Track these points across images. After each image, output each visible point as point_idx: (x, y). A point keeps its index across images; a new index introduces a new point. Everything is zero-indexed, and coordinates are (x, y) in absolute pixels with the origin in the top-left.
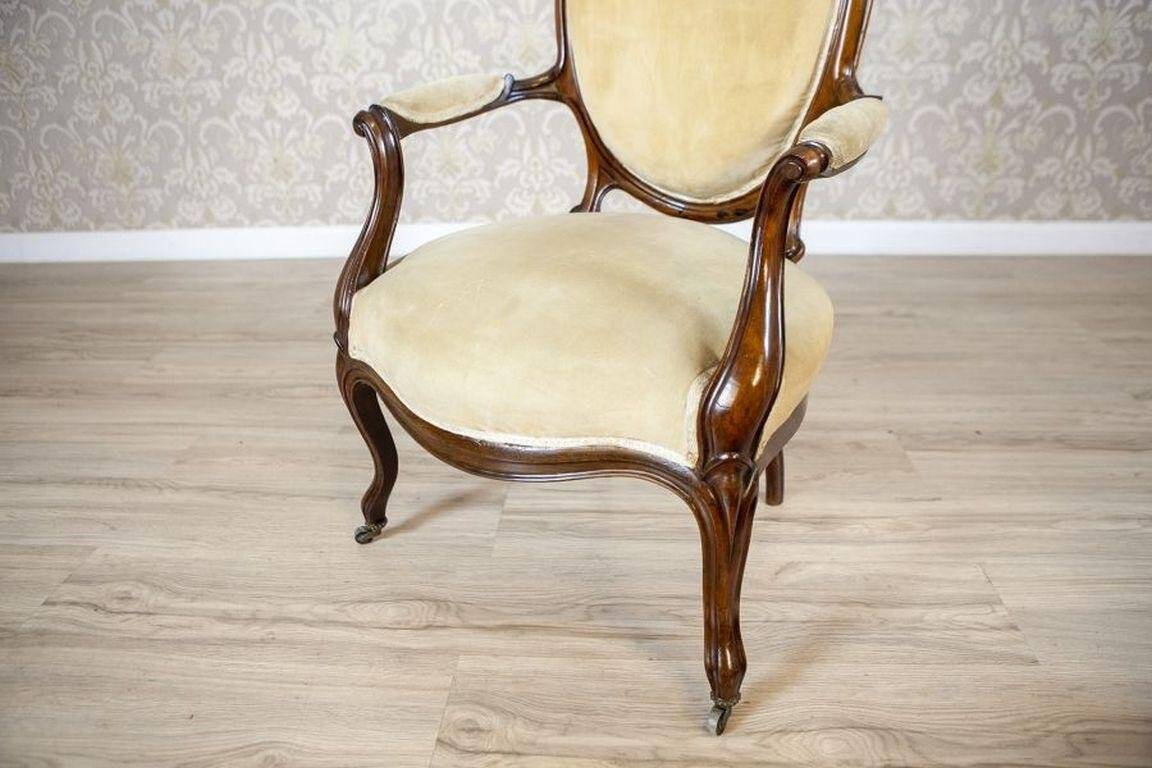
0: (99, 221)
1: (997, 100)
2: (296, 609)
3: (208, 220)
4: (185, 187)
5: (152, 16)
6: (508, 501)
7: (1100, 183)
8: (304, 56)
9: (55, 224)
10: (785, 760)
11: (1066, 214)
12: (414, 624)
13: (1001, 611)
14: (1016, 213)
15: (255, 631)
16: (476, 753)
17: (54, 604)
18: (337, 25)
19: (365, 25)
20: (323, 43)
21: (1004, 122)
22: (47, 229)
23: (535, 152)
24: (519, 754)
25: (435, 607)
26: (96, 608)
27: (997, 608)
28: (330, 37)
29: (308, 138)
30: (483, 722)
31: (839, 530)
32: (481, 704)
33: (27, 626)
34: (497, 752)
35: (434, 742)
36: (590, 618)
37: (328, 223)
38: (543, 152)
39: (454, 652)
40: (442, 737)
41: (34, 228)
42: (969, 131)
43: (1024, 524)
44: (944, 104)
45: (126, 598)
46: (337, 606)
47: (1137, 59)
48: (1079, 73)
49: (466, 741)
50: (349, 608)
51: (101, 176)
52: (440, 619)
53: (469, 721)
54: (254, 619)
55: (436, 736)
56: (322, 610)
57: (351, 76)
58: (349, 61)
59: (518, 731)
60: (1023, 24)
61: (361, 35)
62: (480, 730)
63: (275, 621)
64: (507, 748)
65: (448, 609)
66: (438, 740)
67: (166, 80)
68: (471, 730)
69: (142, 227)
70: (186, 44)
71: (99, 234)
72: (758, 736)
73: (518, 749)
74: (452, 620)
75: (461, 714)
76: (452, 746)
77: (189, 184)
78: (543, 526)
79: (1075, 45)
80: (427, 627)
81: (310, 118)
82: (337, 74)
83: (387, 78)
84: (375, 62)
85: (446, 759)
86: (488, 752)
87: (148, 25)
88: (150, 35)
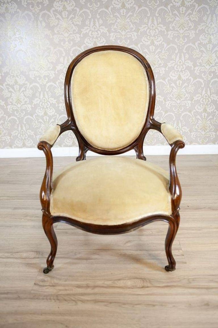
1: (205, 110)
6: (58, 227)
8: (6, 100)
10: (119, 286)
12: (31, 257)
13: (181, 251)
16: (44, 286)
18: (15, 91)
19: (23, 91)
20: (11, 96)
21: (208, 117)
24: (54, 286)
25: (36, 253)
27: (180, 251)
28: (13, 95)
29: (6, 123)
31: (144, 232)
34: (49, 286)
35: (33, 284)
36: (76, 255)
37: (12, 148)
40: (36, 283)
43: (193, 230)
44: (190, 111)
46: (11, 254)
49: (41, 283)
50: (14, 254)
52: (37, 256)
53: (42, 279)
55: (34, 283)
56: (6, 255)
57: (19, 106)
58: (19, 101)
59: (54, 281)
60: (210, 90)
61: (22, 94)
62: (45, 281)
64: (51, 285)
66: (35, 284)
68: (43, 281)
72: (113, 281)
73: (54, 285)
74: (40, 256)
76: (38, 285)
78: (66, 233)
80: (34, 258)
81: (7, 117)
82: (15, 105)
83: (30, 106)
84: (26, 102)
85: (36, 288)
86: (47, 286)
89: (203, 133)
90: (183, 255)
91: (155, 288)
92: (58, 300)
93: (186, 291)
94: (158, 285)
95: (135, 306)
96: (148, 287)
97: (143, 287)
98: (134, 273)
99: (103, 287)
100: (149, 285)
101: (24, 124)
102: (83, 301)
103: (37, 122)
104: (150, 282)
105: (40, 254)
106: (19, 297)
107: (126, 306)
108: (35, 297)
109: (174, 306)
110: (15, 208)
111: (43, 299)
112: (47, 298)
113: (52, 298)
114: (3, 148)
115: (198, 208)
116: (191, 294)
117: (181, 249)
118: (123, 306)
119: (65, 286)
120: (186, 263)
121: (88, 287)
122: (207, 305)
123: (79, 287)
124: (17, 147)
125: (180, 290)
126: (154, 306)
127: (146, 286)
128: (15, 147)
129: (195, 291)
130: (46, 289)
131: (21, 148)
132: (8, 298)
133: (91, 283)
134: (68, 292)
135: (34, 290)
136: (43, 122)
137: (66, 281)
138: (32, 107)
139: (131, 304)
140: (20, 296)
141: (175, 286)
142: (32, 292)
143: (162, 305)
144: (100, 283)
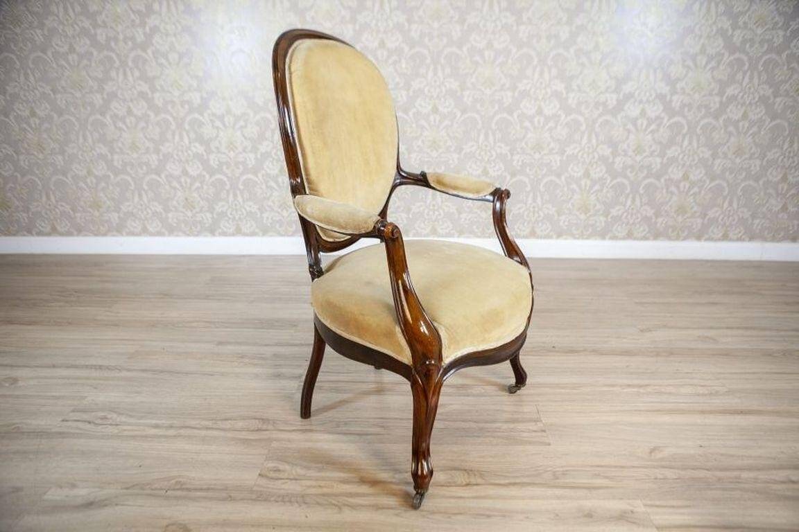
0: (79, 230)
1: (587, 174)
2: (193, 423)
3: (145, 231)
4: (132, 213)
5: (123, 120)
7: (646, 219)
8: (206, 143)
9: (54, 231)
11: (629, 236)
12: (252, 429)
13: (540, 425)
14: (602, 235)
15: (171, 432)
16: (277, 479)
17: (67, 421)
18: (226, 127)
19: (241, 128)
20: (217, 136)
21: (591, 187)
22: (49, 234)
24: (297, 480)
25: (262, 422)
26: (89, 423)
27: (538, 423)
28: (222, 134)
29: (205, 187)
30: (281, 467)
31: (469, 391)
32: (281, 461)
33: (53, 430)
34: (287, 479)
36: (339, 427)
37: (214, 235)
39: (270, 440)
40: (262, 473)
41: (40, 234)
42: (573, 191)
43: (563, 388)
44: (559, 176)
45: (105, 418)
46: (214, 421)
47: (658, 156)
48: (629, 162)
49: (272, 474)
50: (219, 423)
51: (84, 205)
52: (265, 427)
53: (274, 467)
54: (171, 427)
55: (259, 473)
56: (205, 423)
57: (232, 154)
58: (231, 146)
59: (297, 471)
60: (597, 136)
61: (239, 133)
62: (280, 471)
63: (182, 427)
64: (292, 477)
66: (260, 475)
67: (127, 154)
68: (275, 471)
69: (105, 235)
70: (140, 135)
73: (297, 477)
74: (270, 428)
75: (271, 465)
76: (267, 477)
77: (135, 211)
79: (625, 146)
80: (257, 430)
81: (207, 176)
82: (224, 153)
83: (252, 156)
84: (246, 147)
85: (263, 482)
86: (283, 479)
87: (120, 124)
88: (120, 129)
89: (583, 217)
90: (544, 431)
91: (491, 487)
92: (306, 503)
93: (550, 492)
94: (497, 482)
95: (453, 517)
96: (477, 485)
97: (467, 485)
98: (452, 460)
99: (391, 483)
100: (479, 481)
101: (240, 190)
102: (353, 507)
103: (264, 187)
104: (482, 476)
105: (269, 423)
106: (230, 497)
107: (437, 517)
108: (261, 497)
109: (527, 518)
110: (220, 343)
111: (277, 502)
112: (286, 499)
113: (293, 499)
114: (197, 235)
115: (572, 351)
116: (558, 498)
117: (541, 421)
118: (430, 517)
119: (317, 480)
120: (549, 444)
121: (363, 482)
122: (590, 516)
123: (344, 482)
124: (224, 234)
125: (538, 491)
126: (489, 516)
127: (475, 483)
128: (220, 234)
129: (567, 492)
130: (283, 484)
131: (233, 235)
132: (211, 499)
134: (325, 490)
135: (258, 486)
136: (275, 187)
137: (320, 470)
138: (256, 159)
139: (445, 513)
140: (232, 495)
141: (529, 484)
142: (255, 488)
143: (504, 516)
144: (385, 476)
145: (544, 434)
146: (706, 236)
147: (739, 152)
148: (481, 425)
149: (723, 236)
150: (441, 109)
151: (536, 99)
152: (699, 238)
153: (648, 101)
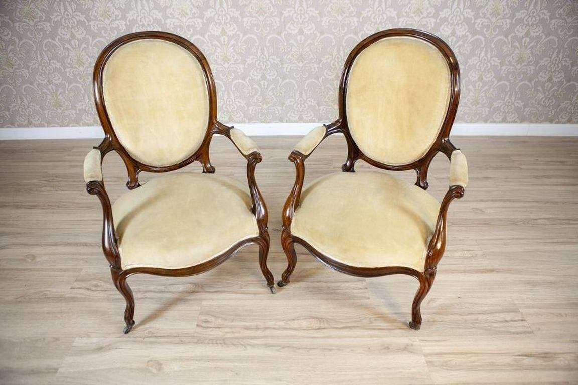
0: (49, 123)
3: (95, 123)
4: (85, 110)
5: (69, 42)
9: (29, 124)
10: (292, 328)
16: (208, 328)
17: (74, 288)
23: (229, 97)
24: (219, 328)
26: (88, 289)
27: (364, 282)
30: (209, 320)
32: (208, 315)
33: (67, 296)
34: (213, 328)
36: (242, 288)
38: (232, 97)
40: (198, 324)
41: (20, 126)
45: (97, 286)
49: (204, 325)
50: (168, 287)
51: (49, 105)
52: (197, 290)
53: (205, 320)
55: (196, 324)
56: (159, 288)
59: (220, 322)
63: (146, 292)
64: (216, 326)
65: (199, 286)
66: (197, 325)
67: (76, 67)
68: (206, 322)
70: (83, 53)
71: (48, 128)
72: (285, 322)
73: (220, 327)
75: (203, 318)
76: (201, 326)
77: (87, 109)
80: (192, 292)
85: (199, 330)
86: (211, 328)
87: (67, 45)
88: (68, 49)
90: (366, 288)
91: (334, 330)
92: (225, 344)
93: (366, 332)
94: (335, 326)
95: (311, 351)
96: (324, 329)
97: (319, 329)
98: (311, 311)
99: (274, 329)
100: (326, 326)
102: (253, 346)
104: (327, 322)
106: (181, 341)
107: (301, 351)
108: (199, 341)
109: (352, 350)
111: (209, 343)
112: (214, 342)
113: (218, 342)
116: (371, 337)
118: (297, 351)
119: (231, 328)
120: (369, 298)
121: (257, 328)
122: (387, 348)
123: (247, 328)
125: (358, 332)
126: (330, 350)
127: (323, 327)
129: (376, 332)
130: (211, 331)
132: (171, 343)
133: (261, 325)
134: (237, 335)
135: (197, 333)
137: (233, 321)
139: (306, 348)
140: (182, 339)
141: (354, 327)
142: (195, 335)
143: (339, 350)
144: (271, 324)
145: (366, 290)
146: (491, 120)
147: (520, 60)
148: (329, 284)
149: (503, 119)
150: (305, 31)
151: (375, 23)
152: (486, 121)
153: (457, 24)
